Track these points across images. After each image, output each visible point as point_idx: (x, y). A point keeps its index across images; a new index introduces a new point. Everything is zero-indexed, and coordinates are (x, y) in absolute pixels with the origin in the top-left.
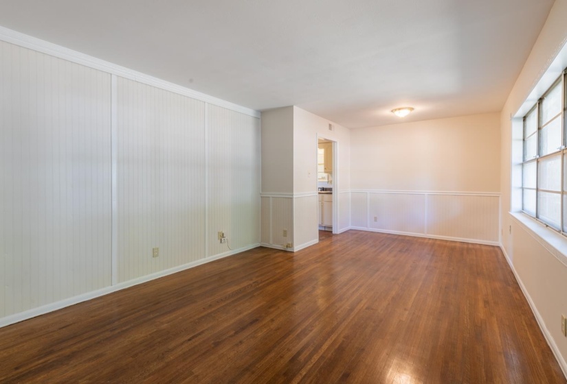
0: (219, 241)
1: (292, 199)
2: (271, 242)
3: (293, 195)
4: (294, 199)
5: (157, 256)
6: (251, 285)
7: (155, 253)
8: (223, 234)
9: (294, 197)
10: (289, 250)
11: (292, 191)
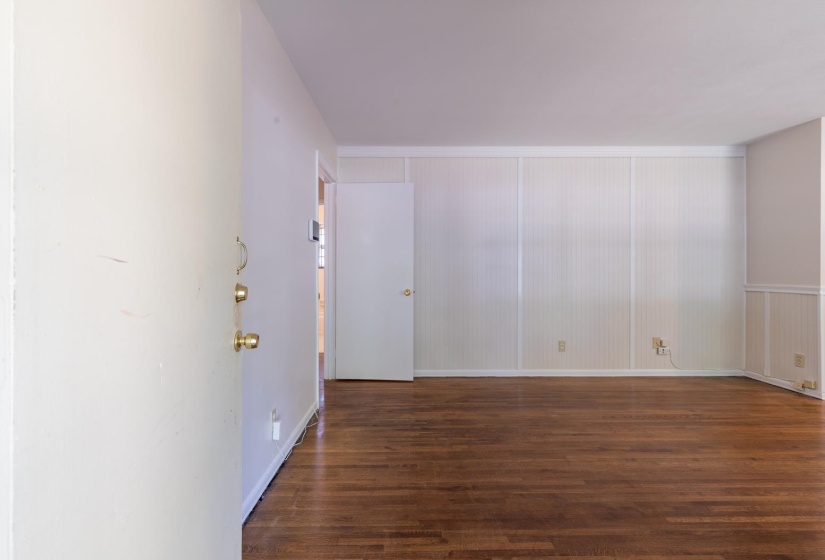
0: (655, 350)
1: (816, 297)
2: (767, 372)
3: (818, 290)
4: (822, 298)
5: (564, 350)
6: (688, 416)
7: (562, 346)
8: (661, 342)
9: (821, 292)
10: (808, 392)
11: (819, 284)
